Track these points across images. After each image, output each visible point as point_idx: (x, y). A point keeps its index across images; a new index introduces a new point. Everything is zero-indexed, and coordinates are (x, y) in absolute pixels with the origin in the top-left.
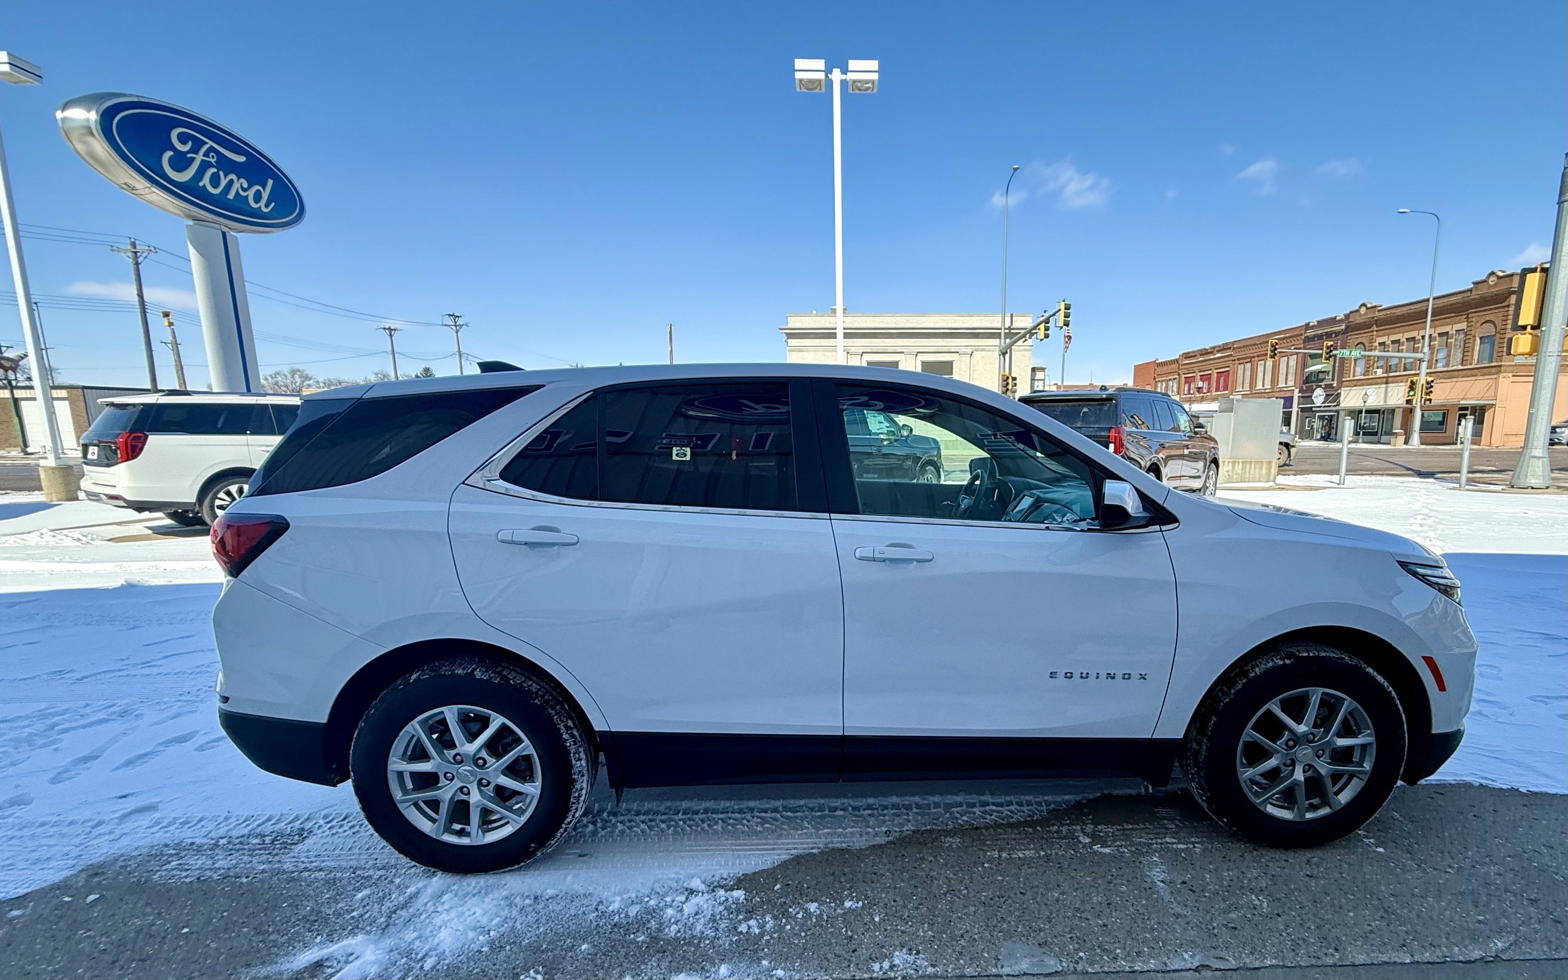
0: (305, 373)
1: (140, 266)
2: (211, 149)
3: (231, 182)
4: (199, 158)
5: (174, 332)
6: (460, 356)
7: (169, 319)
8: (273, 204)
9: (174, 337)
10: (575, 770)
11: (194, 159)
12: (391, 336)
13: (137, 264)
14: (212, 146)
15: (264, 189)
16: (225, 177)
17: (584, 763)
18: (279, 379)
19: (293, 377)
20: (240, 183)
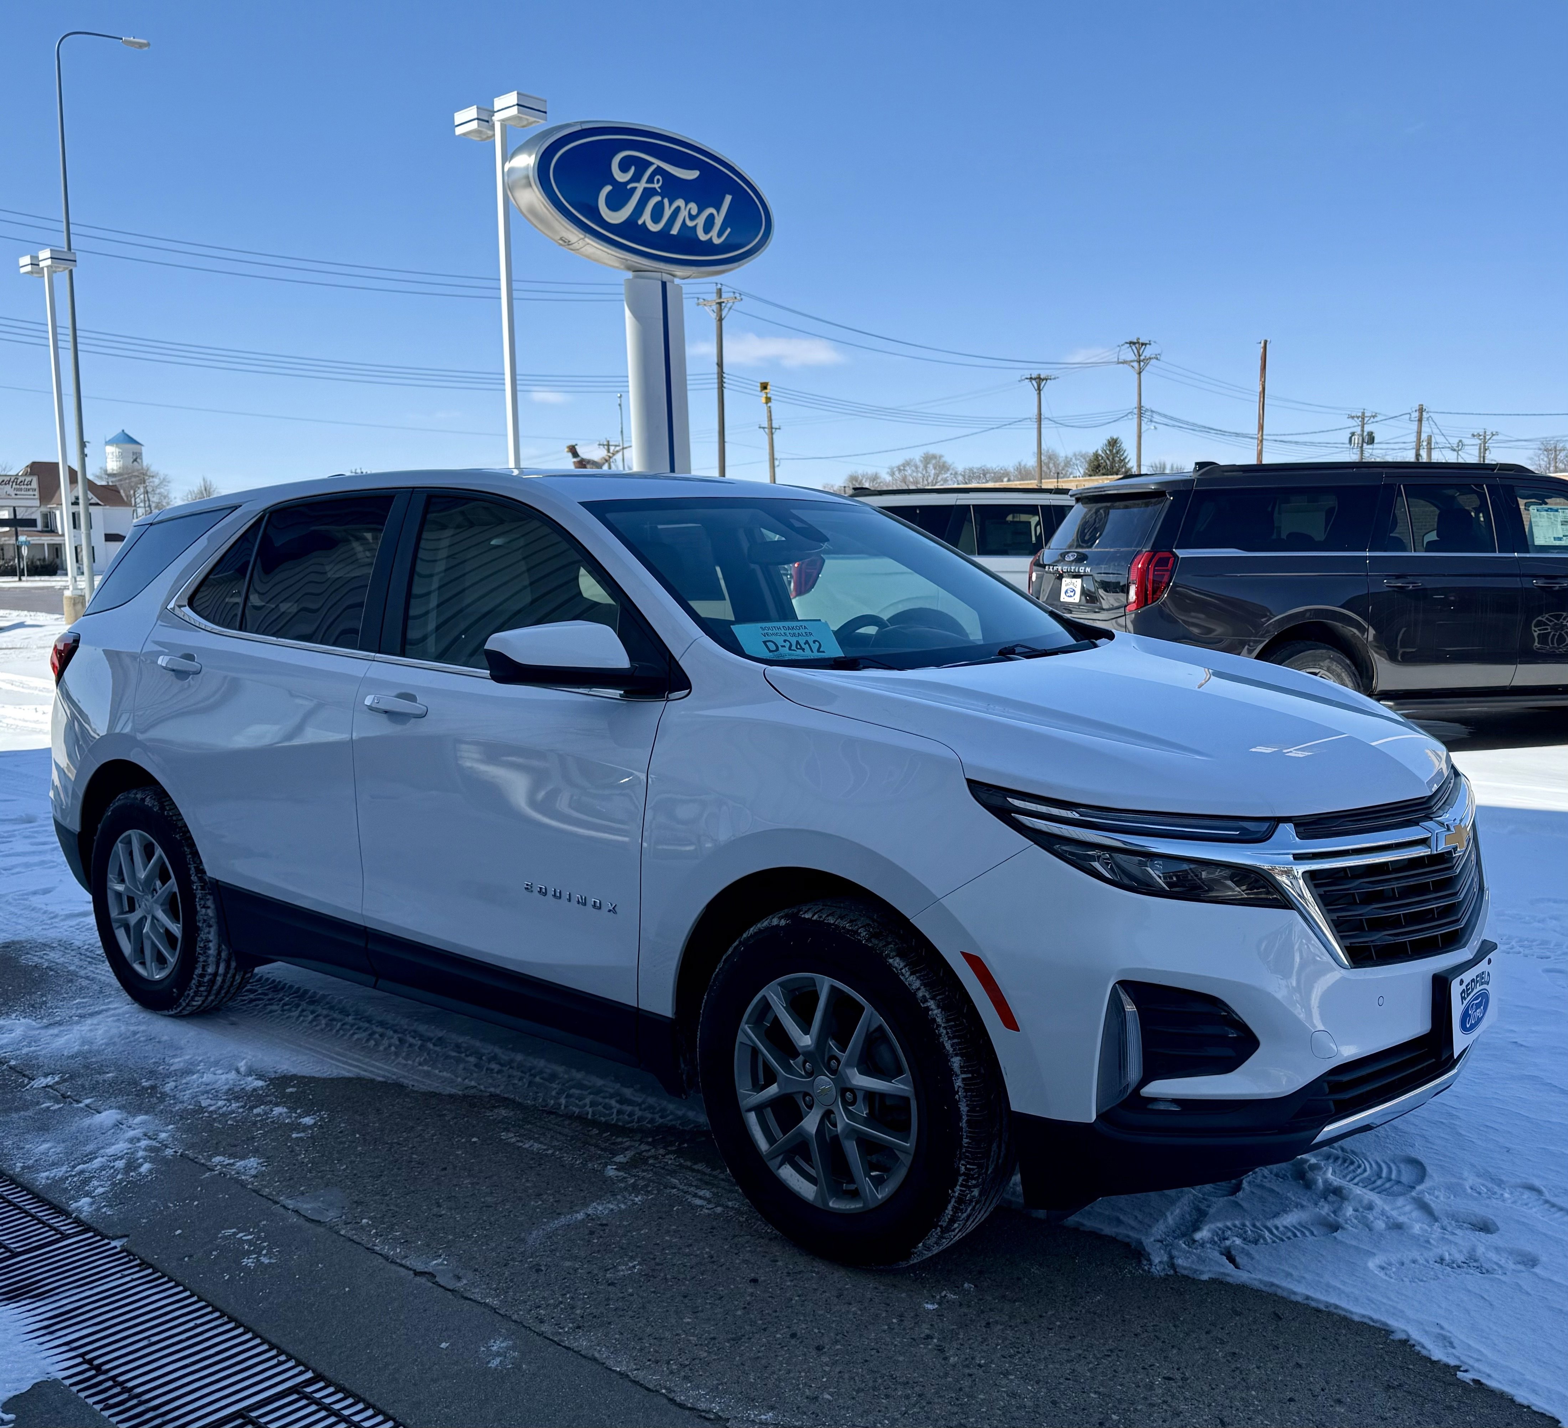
0: (943, 459)
1: (724, 322)
2: (659, 171)
3: (678, 209)
4: (641, 186)
5: (770, 412)
6: (1140, 416)
7: (767, 393)
8: (729, 230)
9: (770, 419)
10: (199, 917)
11: (636, 188)
12: (1039, 390)
13: (720, 320)
14: (658, 167)
15: (718, 213)
16: (670, 204)
17: (210, 912)
18: (909, 471)
19: (926, 467)
20: (686, 208)
